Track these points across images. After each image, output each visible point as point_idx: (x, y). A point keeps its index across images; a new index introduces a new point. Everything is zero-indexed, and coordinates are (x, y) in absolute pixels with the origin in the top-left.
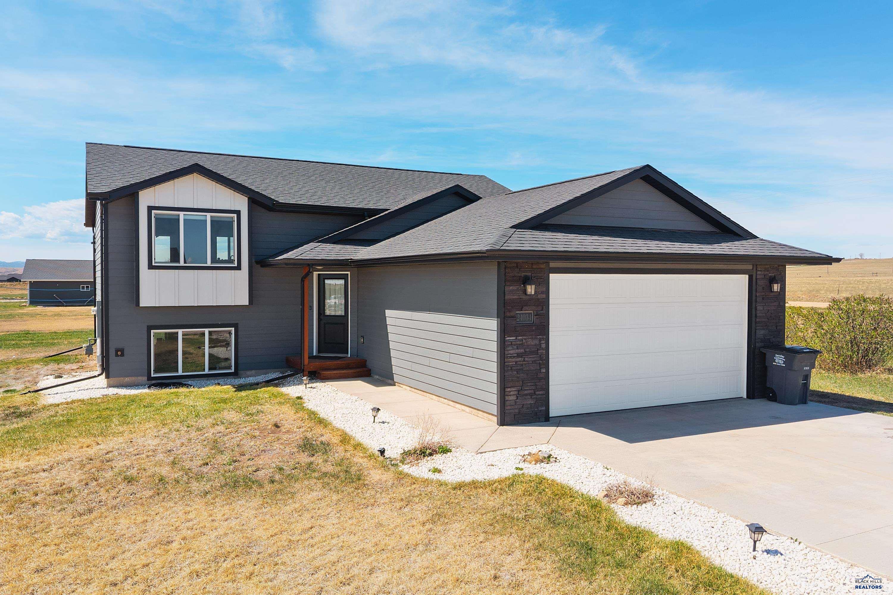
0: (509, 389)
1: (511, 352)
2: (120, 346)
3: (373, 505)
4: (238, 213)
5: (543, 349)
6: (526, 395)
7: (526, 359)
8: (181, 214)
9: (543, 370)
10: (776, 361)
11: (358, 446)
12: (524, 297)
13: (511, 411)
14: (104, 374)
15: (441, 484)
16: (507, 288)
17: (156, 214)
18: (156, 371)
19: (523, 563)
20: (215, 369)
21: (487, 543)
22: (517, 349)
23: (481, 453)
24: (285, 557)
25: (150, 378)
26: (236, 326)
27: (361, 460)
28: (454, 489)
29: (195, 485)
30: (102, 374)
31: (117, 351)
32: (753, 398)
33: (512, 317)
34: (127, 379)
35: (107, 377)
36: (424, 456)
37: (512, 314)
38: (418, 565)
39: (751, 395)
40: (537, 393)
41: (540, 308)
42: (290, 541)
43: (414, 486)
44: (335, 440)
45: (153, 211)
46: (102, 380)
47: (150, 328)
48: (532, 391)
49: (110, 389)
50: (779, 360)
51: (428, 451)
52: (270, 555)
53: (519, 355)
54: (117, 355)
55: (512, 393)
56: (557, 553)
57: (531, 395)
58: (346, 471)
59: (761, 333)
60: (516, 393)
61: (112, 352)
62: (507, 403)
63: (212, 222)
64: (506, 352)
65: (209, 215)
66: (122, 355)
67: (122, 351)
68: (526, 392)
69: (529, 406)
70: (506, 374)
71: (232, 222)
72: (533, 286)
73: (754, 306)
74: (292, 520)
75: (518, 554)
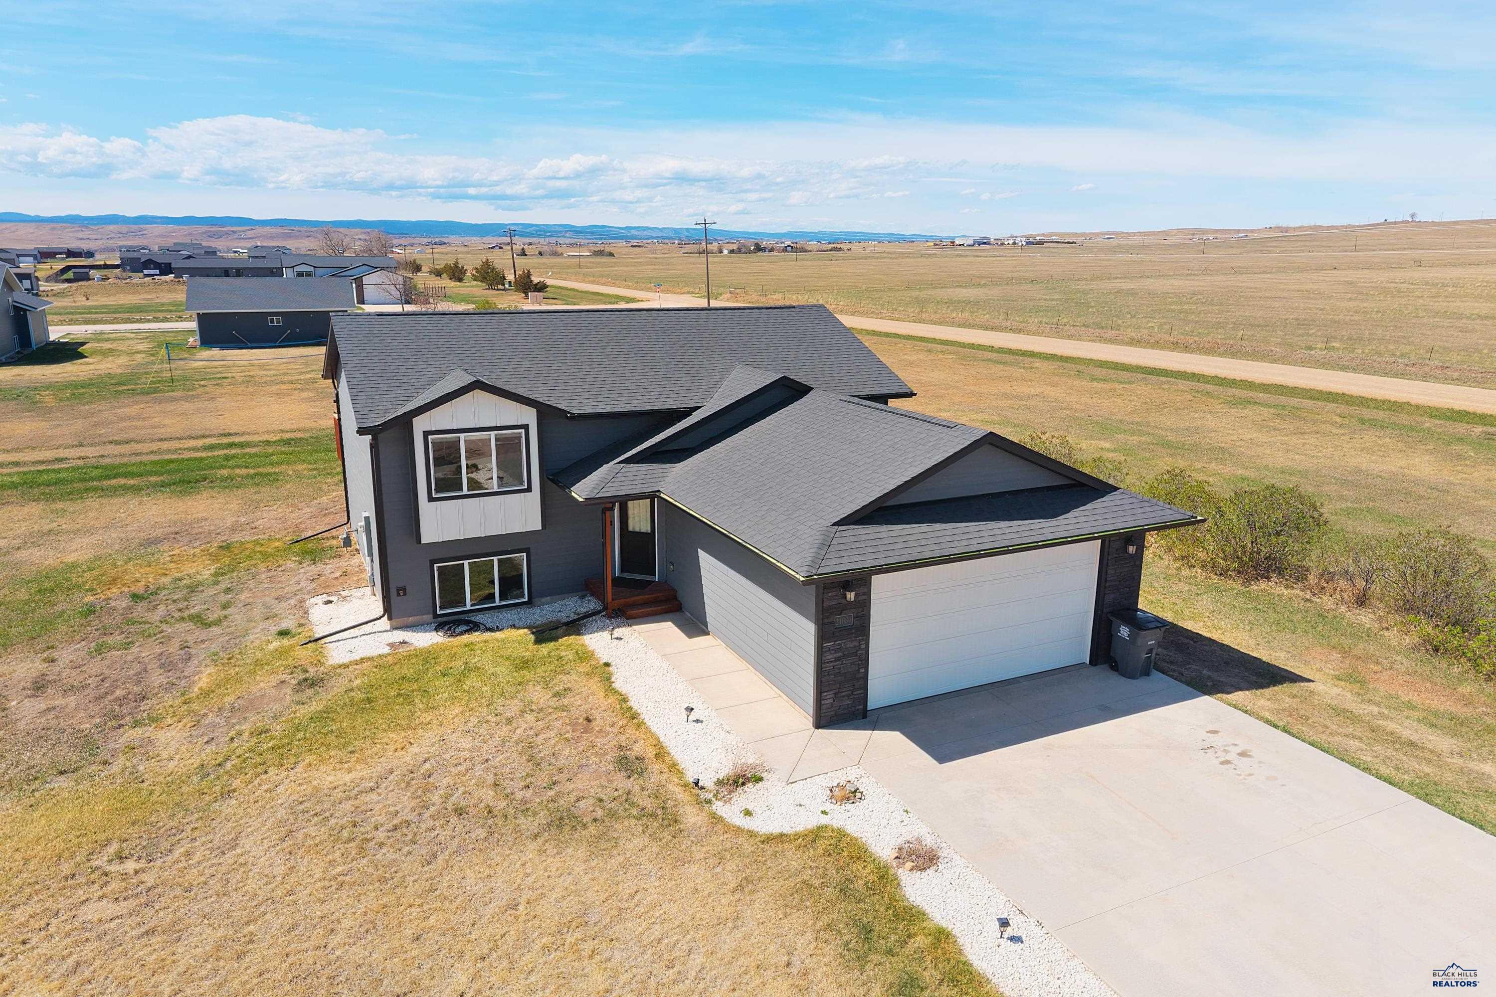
0: (825, 694)
1: (829, 657)
2: (401, 585)
3: (689, 862)
4: (526, 427)
5: (862, 649)
6: (843, 696)
7: (844, 662)
8: (462, 436)
9: (862, 670)
10: (1121, 632)
11: (674, 767)
12: (844, 601)
13: (826, 714)
14: (386, 615)
15: (751, 834)
16: (826, 595)
17: (432, 439)
18: (441, 608)
19: (812, 947)
20: (507, 599)
21: (786, 920)
22: (835, 653)
23: (792, 783)
24: (617, 930)
25: (436, 616)
26: (527, 551)
27: (675, 789)
28: (763, 842)
29: (523, 821)
30: (383, 615)
31: (398, 590)
32: (1095, 665)
33: (831, 623)
34: (411, 619)
35: (390, 619)
36: (737, 786)
37: (830, 620)
38: (727, 946)
39: (1094, 661)
40: (855, 693)
41: (860, 610)
42: (621, 909)
43: (726, 836)
44: (650, 753)
45: (430, 437)
46: (385, 623)
47: (433, 562)
48: (850, 692)
49: (395, 632)
50: (1124, 631)
51: (741, 781)
52: (605, 926)
53: (837, 660)
54: (399, 595)
55: (828, 697)
56: (842, 935)
57: (848, 696)
58: (663, 808)
59: (1109, 598)
60: (833, 696)
61: (393, 592)
62: (824, 707)
63: (497, 439)
64: (824, 658)
65: (493, 434)
66: (405, 594)
67: (404, 589)
68: (843, 694)
69: (846, 707)
70: (823, 679)
71: (519, 438)
72: (853, 594)
73: (1104, 569)
74: (619, 879)
75: (809, 936)
